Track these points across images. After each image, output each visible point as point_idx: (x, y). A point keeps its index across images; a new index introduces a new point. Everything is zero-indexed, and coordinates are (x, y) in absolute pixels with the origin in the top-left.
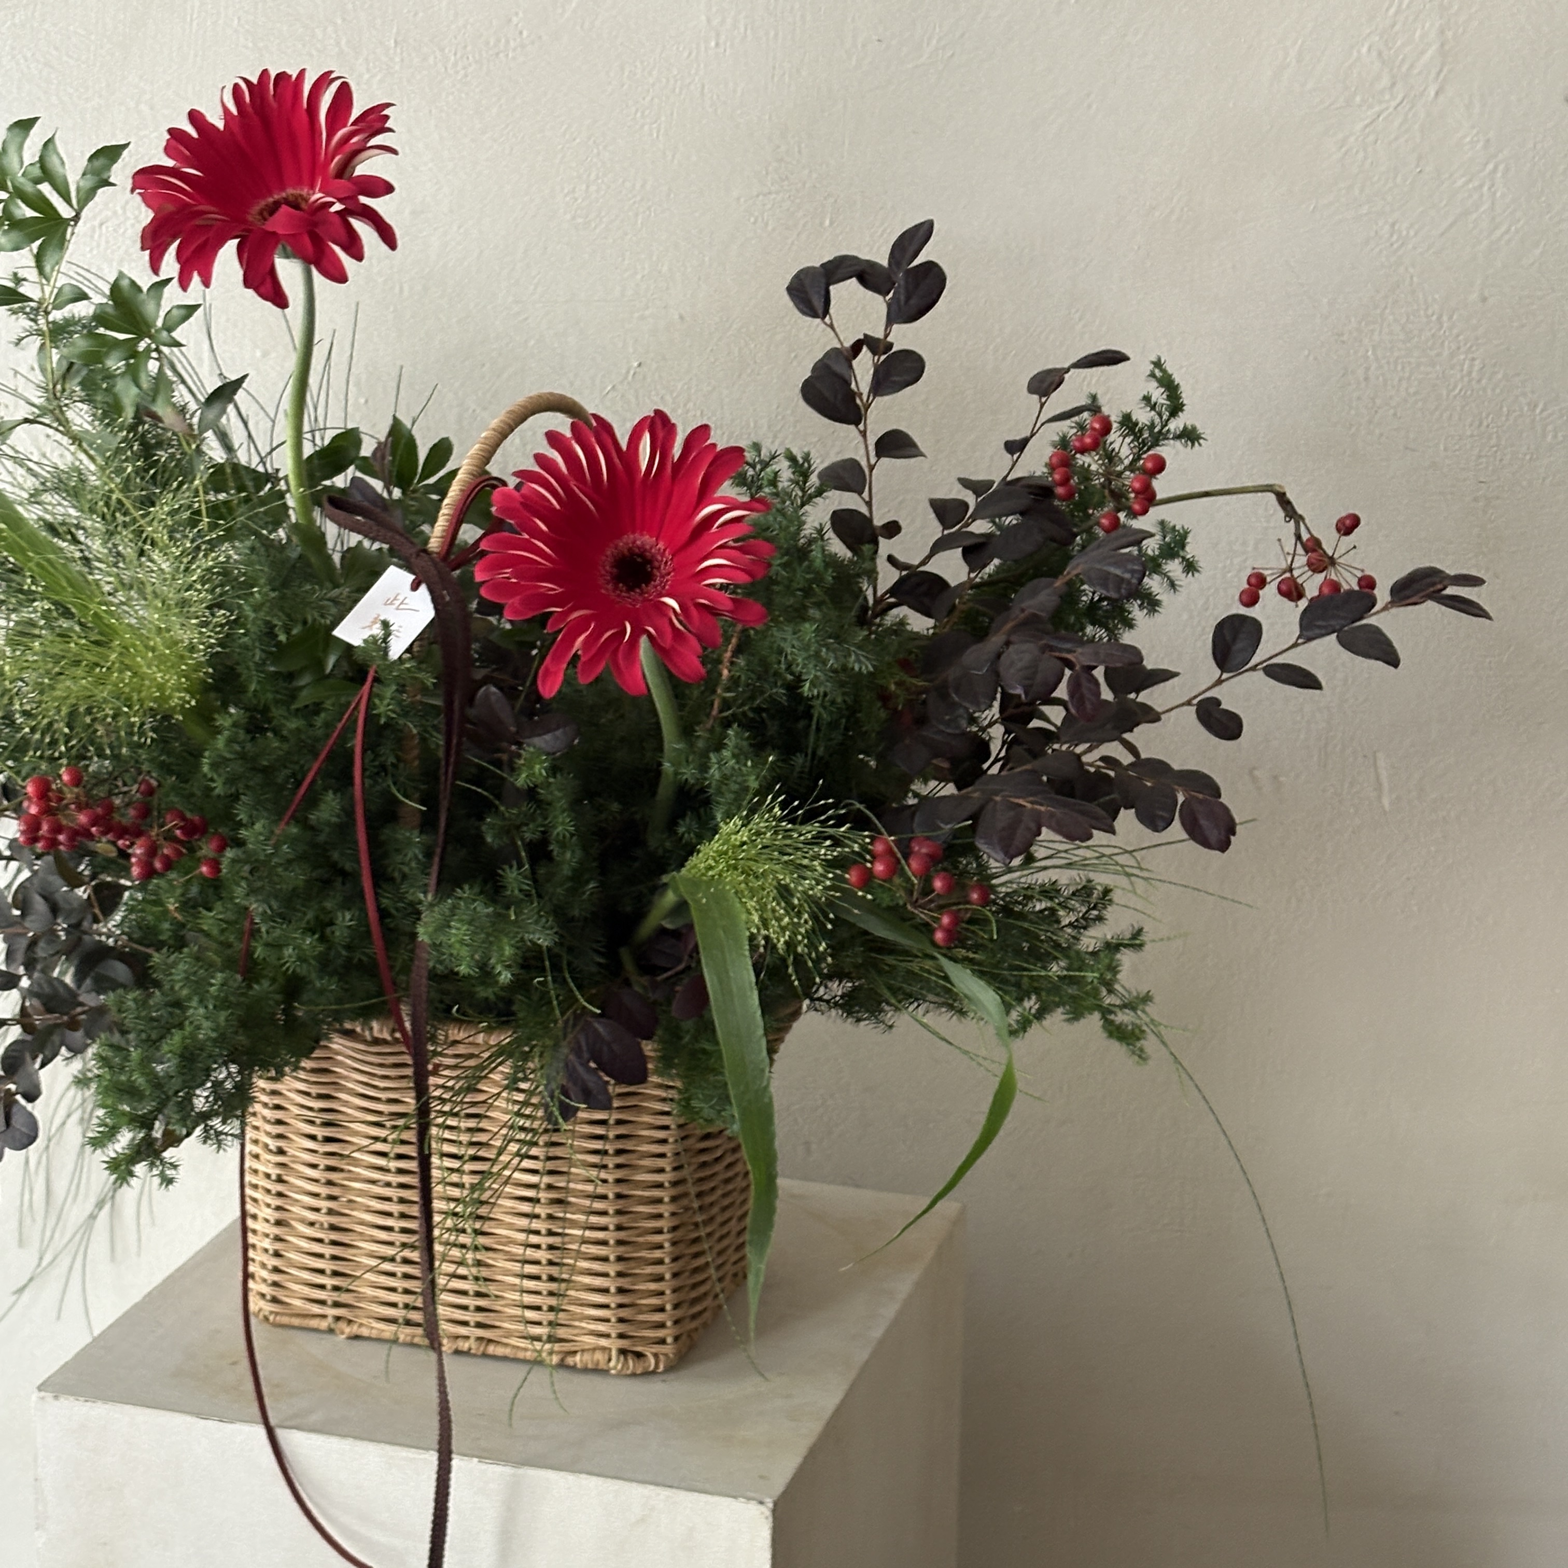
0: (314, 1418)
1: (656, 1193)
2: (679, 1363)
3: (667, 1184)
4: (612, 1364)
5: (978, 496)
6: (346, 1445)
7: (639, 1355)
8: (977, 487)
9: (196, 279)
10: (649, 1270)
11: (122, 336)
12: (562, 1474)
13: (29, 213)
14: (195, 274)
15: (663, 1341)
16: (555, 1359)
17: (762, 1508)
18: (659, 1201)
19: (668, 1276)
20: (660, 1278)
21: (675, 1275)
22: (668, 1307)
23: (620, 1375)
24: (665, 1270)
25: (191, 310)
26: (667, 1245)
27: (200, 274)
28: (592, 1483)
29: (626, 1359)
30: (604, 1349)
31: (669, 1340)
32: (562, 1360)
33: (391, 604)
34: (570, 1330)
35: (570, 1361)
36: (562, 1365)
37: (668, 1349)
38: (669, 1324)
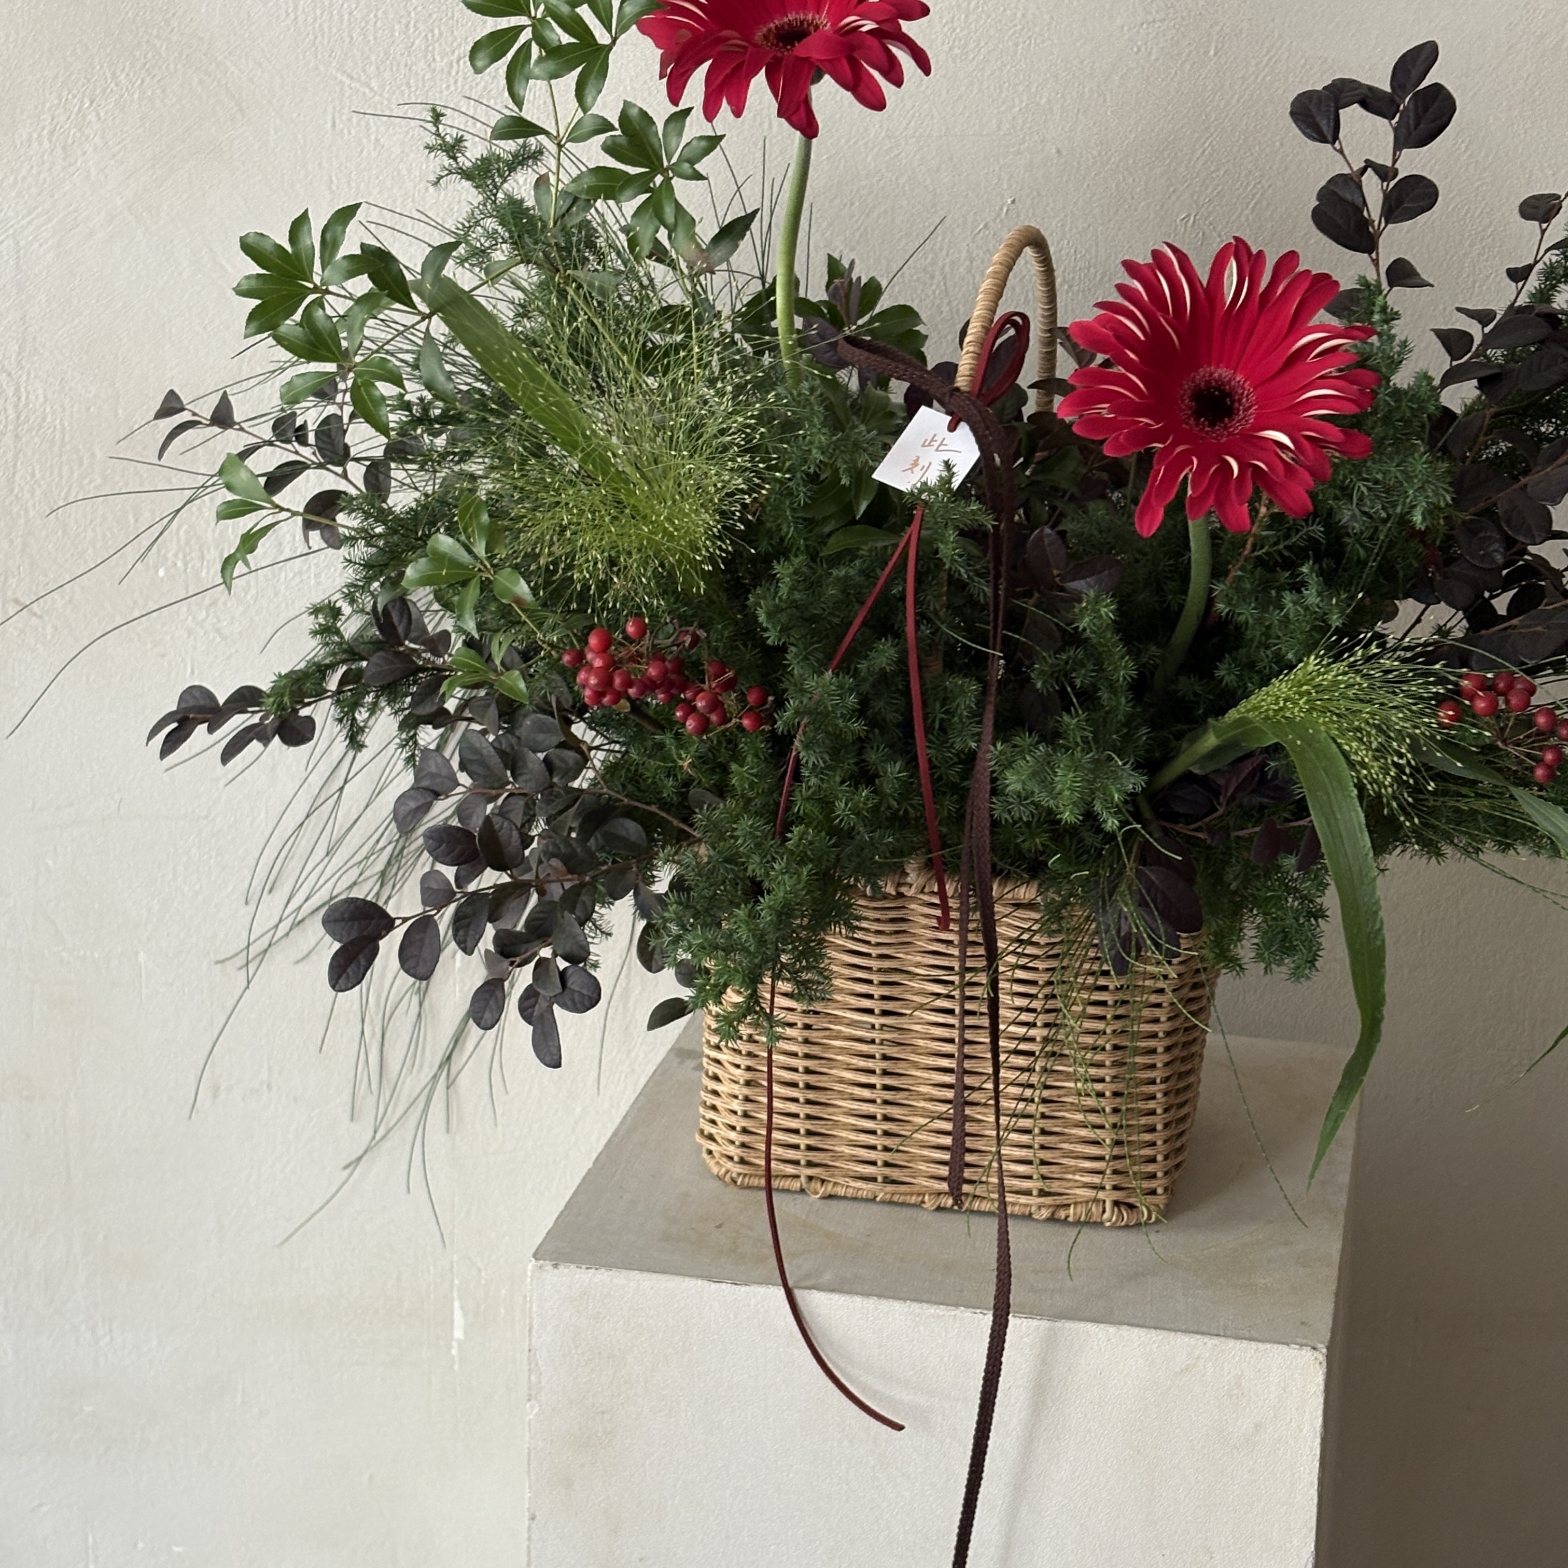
0: (827, 1277)
1: (1152, 1043)
2: (1168, 1212)
3: (1161, 1035)
4: (1106, 1216)
5: (1484, 325)
6: (871, 1303)
7: (1131, 1207)
8: (1483, 317)
9: (725, 107)
10: (1144, 1121)
11: (633, 170)
12: (1102, 1326)
13: (566, 39)
14: (724, 101)
15: (1153, 1192)
16: (1045, 1213)
17: (1317, 1354)
18: (1153, 1051)
19: (1159, 1127)
20: (1152, 1130)
21: (1166, 1126)
22: (1160, 1158)
23: (1114, 1227)
24: (1158, 1121)
25: (713, 142)
26: (1159, 1095)
27: (729, 102)
28: (1136, 1334)
29: (1120, 1211)
30: (1096, 1200)
31: (1160, 1191)
32: (1053, 1214)
33: (929, 445)
34: (1064, 1183)
35: (1062, 1214)
36: (1052, 1219)
37: (1160, 1199)
38: (1160, 1174)
